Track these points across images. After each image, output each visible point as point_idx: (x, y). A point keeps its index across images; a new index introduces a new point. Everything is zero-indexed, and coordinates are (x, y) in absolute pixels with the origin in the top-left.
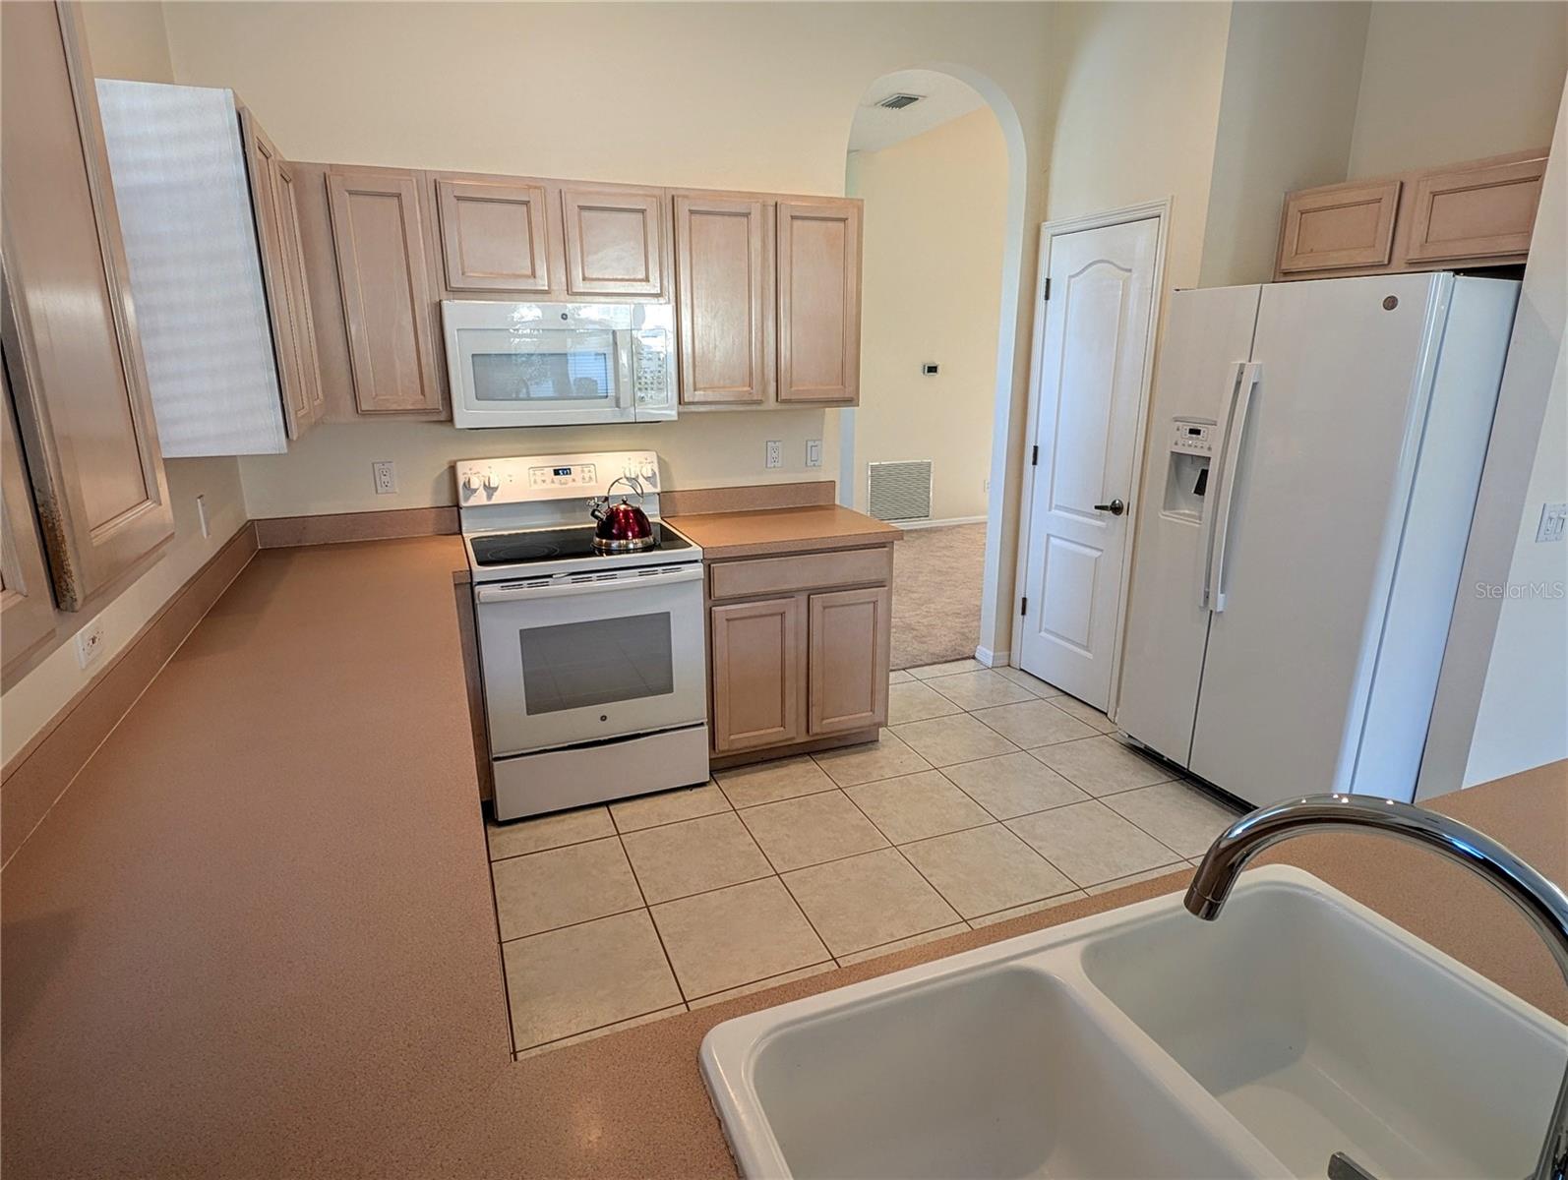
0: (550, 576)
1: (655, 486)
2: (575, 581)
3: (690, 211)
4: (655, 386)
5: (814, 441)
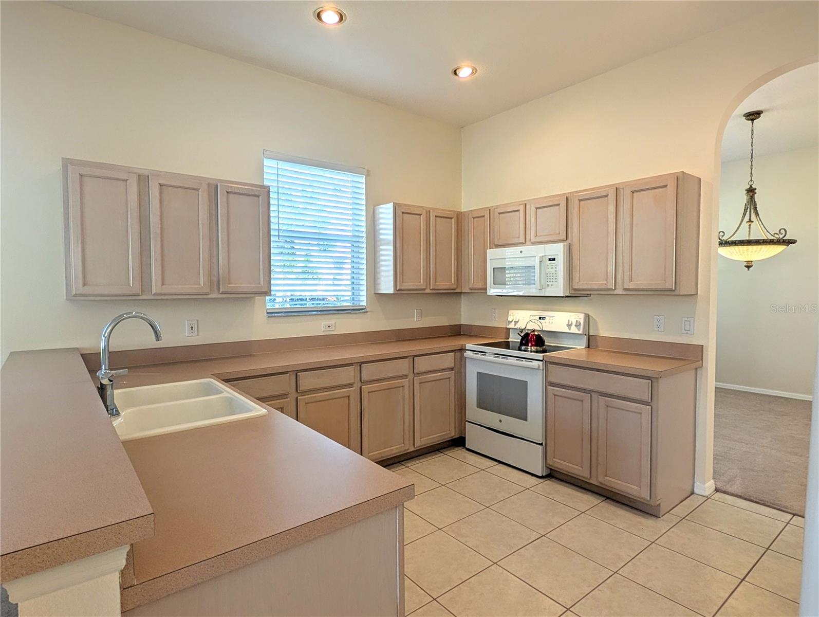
0: (485, 352)
1: (579, 330)
2: (494, 357)
3: (579, 200)
4: (554, 280)
5: (688, 318)
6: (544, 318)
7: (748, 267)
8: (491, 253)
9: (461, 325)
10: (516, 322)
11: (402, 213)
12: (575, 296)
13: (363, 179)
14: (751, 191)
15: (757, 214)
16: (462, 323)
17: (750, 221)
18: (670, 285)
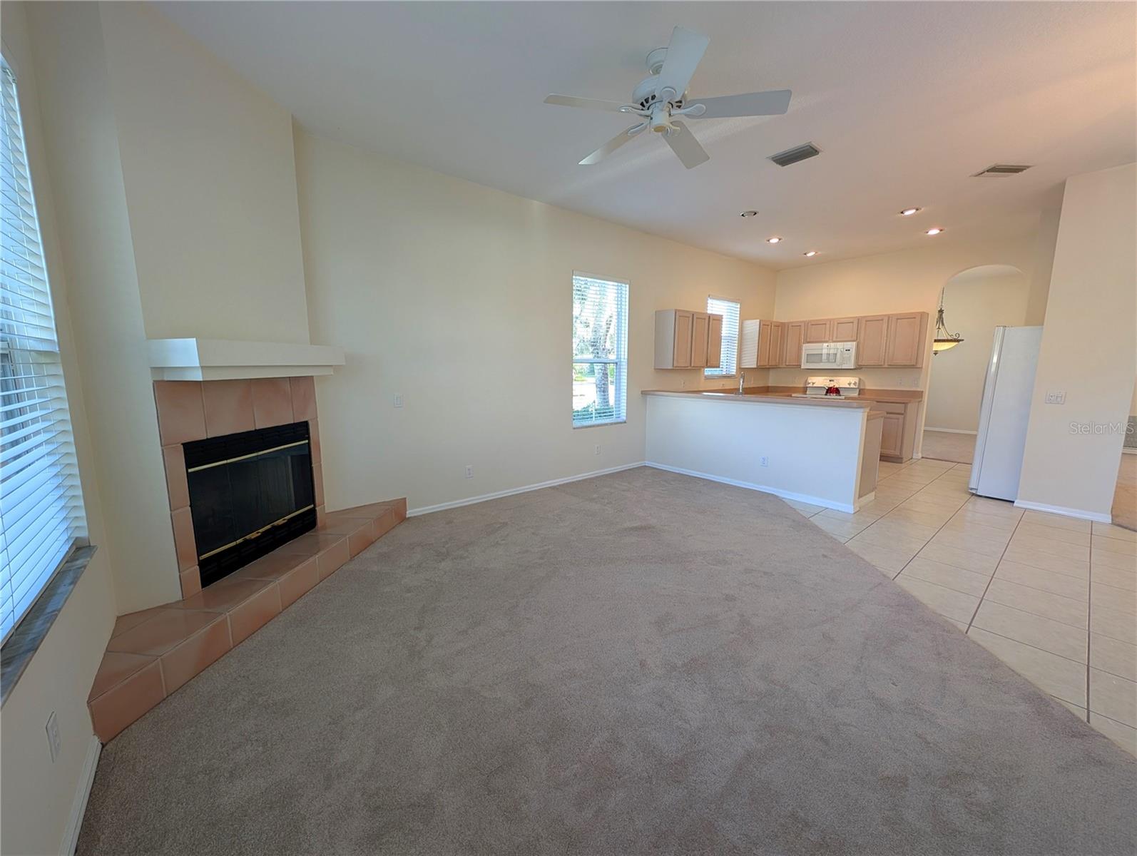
1: (856, 386)
4: (846, 360)
6: (833, 381)
7: (936, 354)
8: (805, 346)
9: (768, 387)
10: (813, 383)
11: (763, 326)
12: (858, 368)
13: (739, 306)
14: (941, 311)
15: (943, 324)
16: (770, 385)
17: (939, 328)
18: (913, 363)
